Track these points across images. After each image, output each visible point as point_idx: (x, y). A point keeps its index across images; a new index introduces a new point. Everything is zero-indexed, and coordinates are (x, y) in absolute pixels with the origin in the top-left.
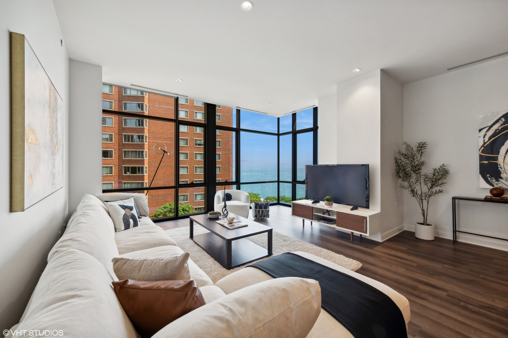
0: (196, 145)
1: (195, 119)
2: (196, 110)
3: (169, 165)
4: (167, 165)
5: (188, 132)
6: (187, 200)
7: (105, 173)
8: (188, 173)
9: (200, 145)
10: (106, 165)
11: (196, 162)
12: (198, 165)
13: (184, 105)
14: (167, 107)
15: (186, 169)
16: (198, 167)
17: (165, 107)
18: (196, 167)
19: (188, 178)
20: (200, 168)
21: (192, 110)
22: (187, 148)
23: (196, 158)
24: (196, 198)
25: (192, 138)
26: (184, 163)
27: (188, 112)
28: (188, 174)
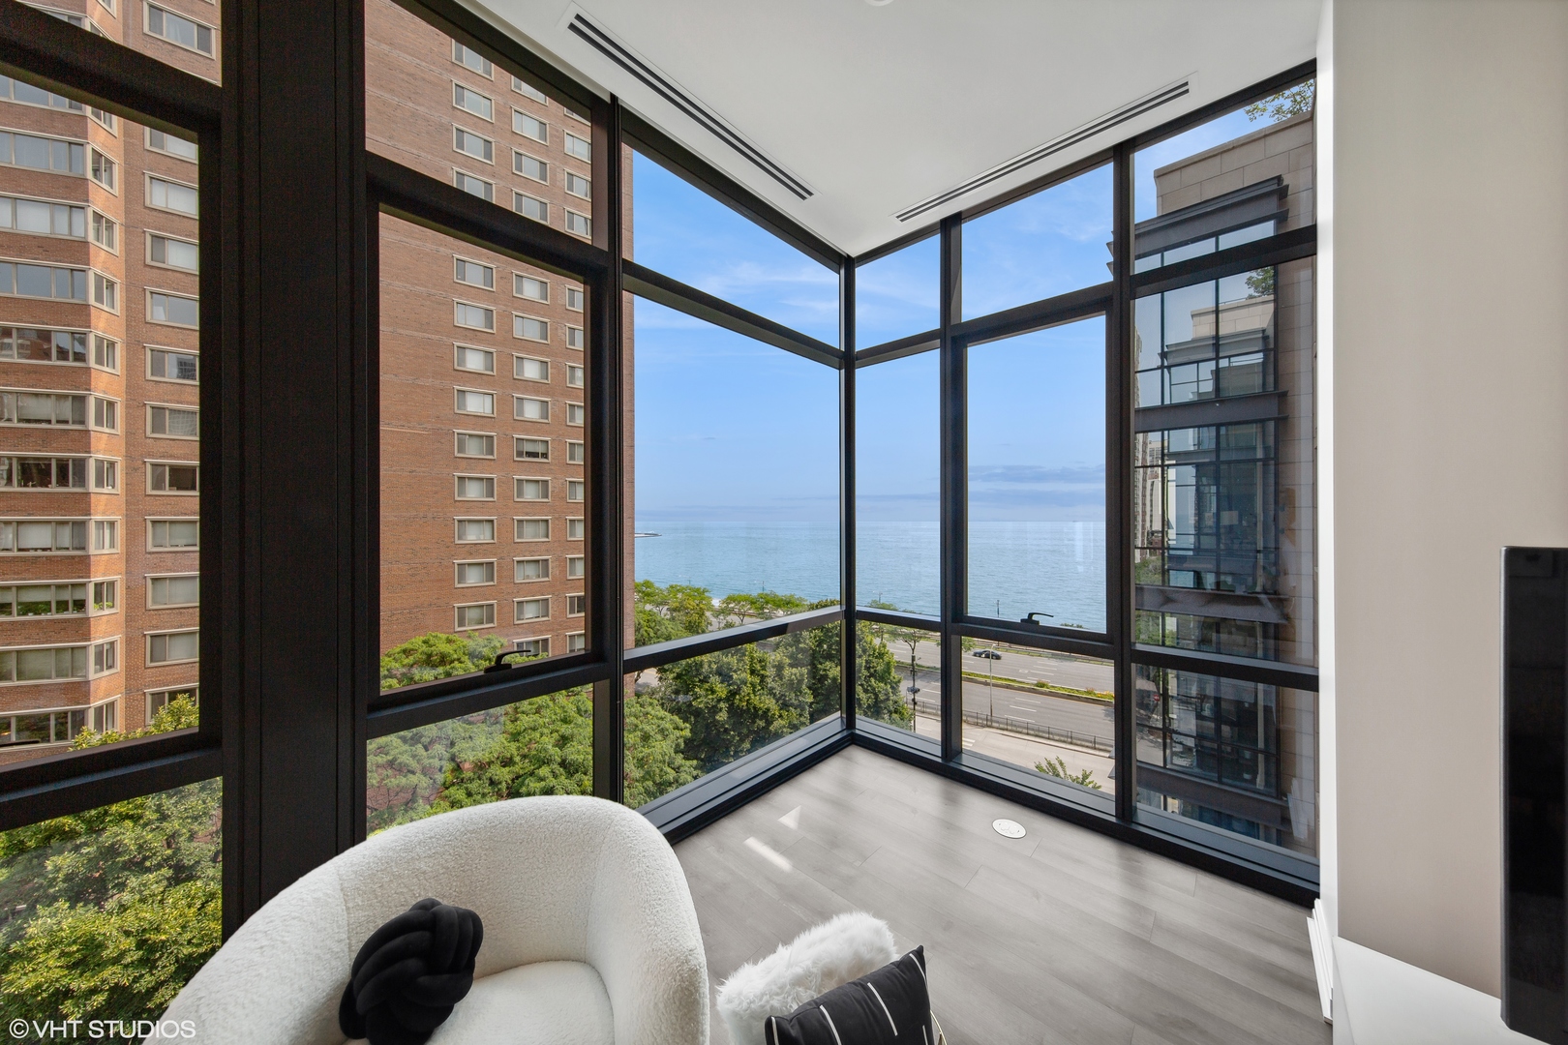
0: (520, 454)
1: (515, 377)
2: (518, 350)
3: (430, 515)
4: (421, 515)
5: (495, 415)
6: (491, 620)
7: (184, 542)
8: (493, 539)
9: (534, 457)
10: (185, 514)
11: (520, 505)
12: (527, 515)
13: (479, 334)
14: (421, 334)
15: (487, 527)
16: (527, 521)
17: (416, 334)
18: (519, 521)
19: (495, 555)
20: (534, 524)
21: (507, 350)
22: (492, 463)
23: (520, 494)
24: (521, 612)
25: (507, 433)
26: (481, 510)
27: (495, 354)
28: (496, 541)
